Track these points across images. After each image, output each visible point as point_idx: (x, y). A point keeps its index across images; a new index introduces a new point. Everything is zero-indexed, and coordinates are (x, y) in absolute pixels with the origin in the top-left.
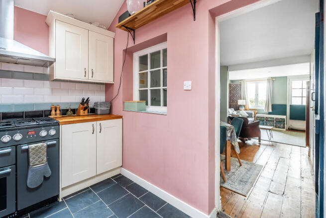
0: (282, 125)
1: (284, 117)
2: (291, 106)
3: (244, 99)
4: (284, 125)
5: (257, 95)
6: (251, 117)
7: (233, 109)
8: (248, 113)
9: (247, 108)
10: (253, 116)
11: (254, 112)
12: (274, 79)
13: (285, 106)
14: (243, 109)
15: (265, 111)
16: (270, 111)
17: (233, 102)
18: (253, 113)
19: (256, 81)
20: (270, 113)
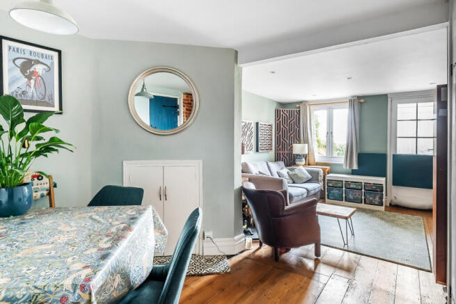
0: (377, 199)
1: (381, 180)
2: (395, 157)
3: (306, 141)
4: (381, 198)
5: (330, 134)
6: (317, 181)
7: (282, 163)
8: (310, 172)
9: (311, 162)
10: (321, 178)
11: (324, 170)
12: (362, 101)
13: (384, 156)
14: (304, 163)
15: (344, 167)
16: (355, 167)
17: (283, 148)
18: (321, 173)
19: (329, 104)
20: (354, 173)
